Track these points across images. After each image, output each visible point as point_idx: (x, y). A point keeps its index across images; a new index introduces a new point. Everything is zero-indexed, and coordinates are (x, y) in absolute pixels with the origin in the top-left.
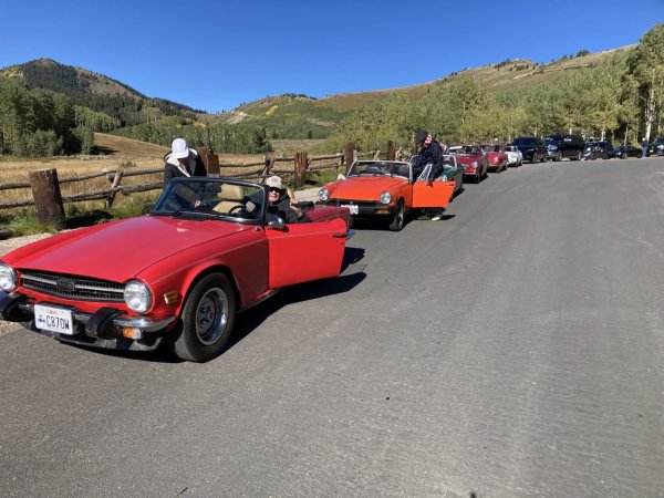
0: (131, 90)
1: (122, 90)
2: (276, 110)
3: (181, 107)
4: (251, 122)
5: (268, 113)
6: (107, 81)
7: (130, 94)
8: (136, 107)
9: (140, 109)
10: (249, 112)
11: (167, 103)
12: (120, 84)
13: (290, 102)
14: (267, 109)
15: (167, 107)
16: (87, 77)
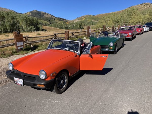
0: (53, 16)
1: (51, 16)
2: (85, 19)
3: (63, 19)
4: (79, 22)
5: (83, 20)
6: (48, 14)
8: (53, 20)
9: (54, 20)
10: (79, 20)
11: (61, 18)
12: (50, 15)
13: (88, 17)
14: (83, 19)
16: (43, 13)
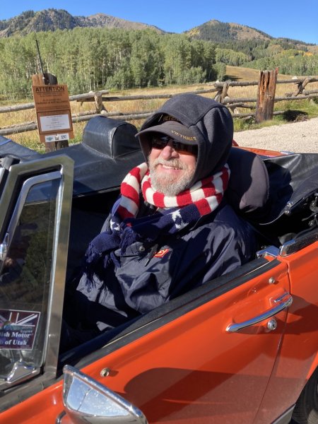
0: (263, 34)
1: (257, 35)
7: (262, 37)
8: (264, 46)
9: (266, 47)
11: (288, 40)
12: (257, 30)
15: (286, 44)
